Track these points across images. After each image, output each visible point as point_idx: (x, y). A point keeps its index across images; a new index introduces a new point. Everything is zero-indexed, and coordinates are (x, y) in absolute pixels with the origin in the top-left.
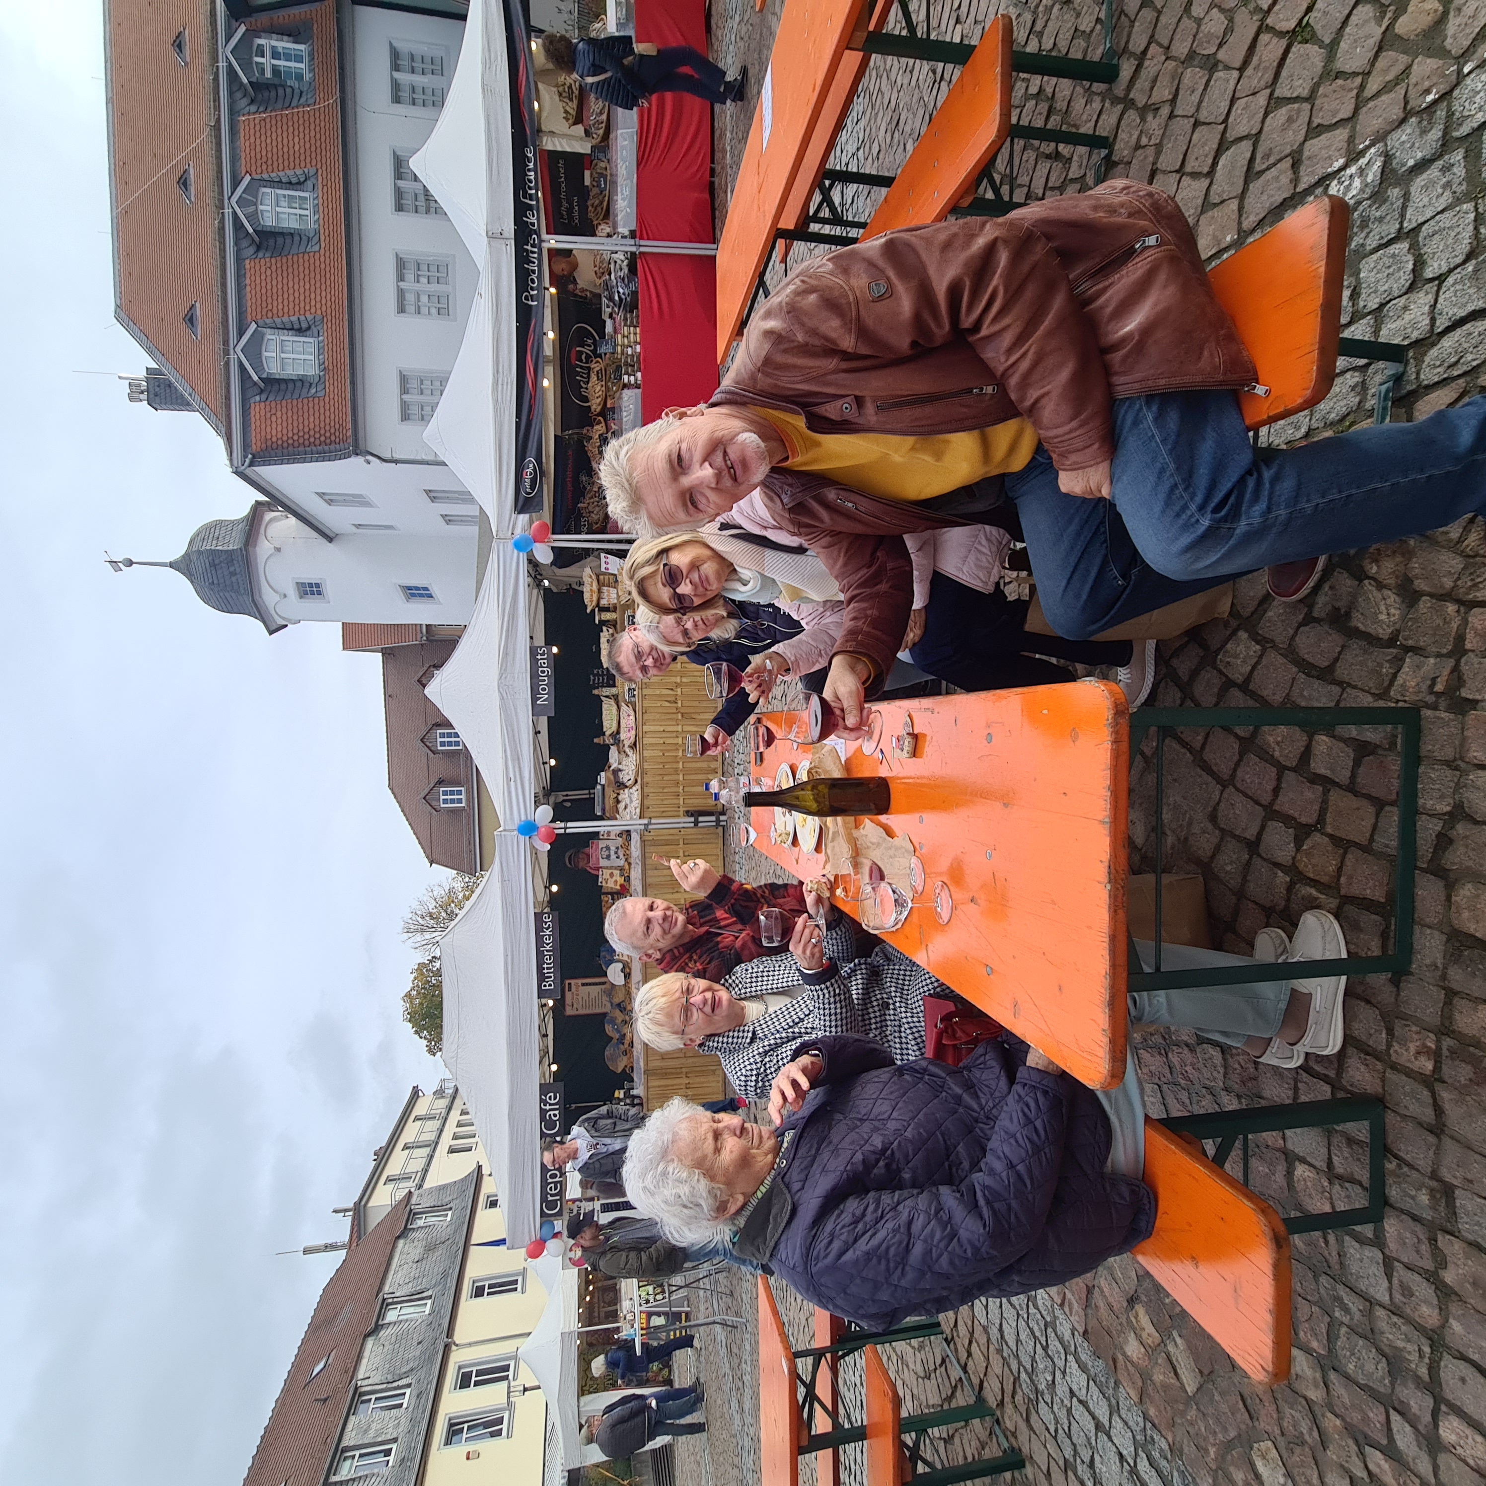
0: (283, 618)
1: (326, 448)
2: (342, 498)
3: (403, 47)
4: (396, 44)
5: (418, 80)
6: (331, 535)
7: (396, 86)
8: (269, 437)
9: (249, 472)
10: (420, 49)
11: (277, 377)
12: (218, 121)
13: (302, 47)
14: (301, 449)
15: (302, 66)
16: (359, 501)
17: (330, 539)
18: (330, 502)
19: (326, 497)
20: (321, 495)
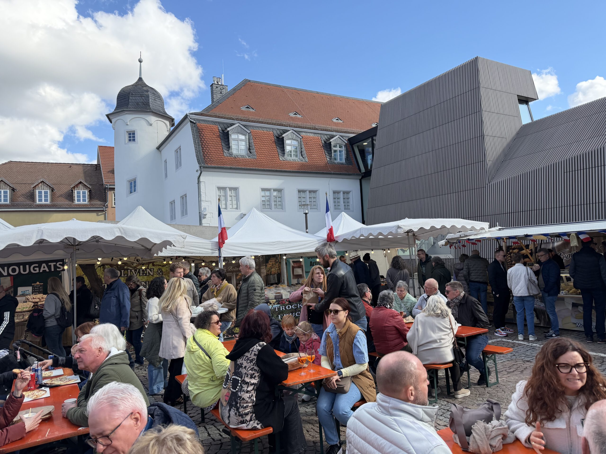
0: (115, 122)
1: (202, 154)
2: (179, 156)
3: (350, 195)
4: (351, 193)
5: (342, 200)
6: (161, 149)
7: (338, 192)
8: (204, 131)
9: (187, 120)
10: (351, 200)
11: (230, 138)
12: (317, 129)
13: (344, 161)
14: (200, 144)
15: (339, 160)
16: (178, 164)
17: (158, 148)
18: (176, 151)
19: (179, 150)
20: (180, 148)
